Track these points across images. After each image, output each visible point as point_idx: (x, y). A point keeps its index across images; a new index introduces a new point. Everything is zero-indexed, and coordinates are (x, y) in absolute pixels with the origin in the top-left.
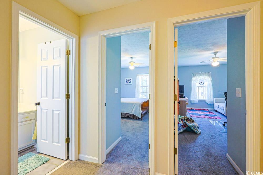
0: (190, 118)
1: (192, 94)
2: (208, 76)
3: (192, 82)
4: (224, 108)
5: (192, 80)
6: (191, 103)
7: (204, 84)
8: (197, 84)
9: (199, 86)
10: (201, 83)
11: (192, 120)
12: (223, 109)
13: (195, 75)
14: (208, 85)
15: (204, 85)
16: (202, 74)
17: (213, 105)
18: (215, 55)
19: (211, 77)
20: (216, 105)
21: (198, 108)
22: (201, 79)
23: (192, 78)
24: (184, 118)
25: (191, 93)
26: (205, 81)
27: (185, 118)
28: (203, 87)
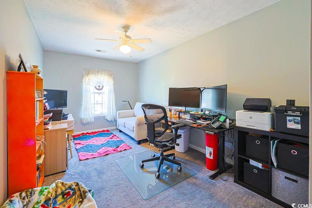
0: (74, 187)
1: (83, 107)
2: (108, 76)
3: (84, 84)
4: (134, 127)
5: (83, 80)
6: (82, 123)
7: (102, 88)
8: (92, 89)
9: (94, 93)
10: (98, 88)
11: (79, 190)
12: (132, 129)
13: (88, 73)
14: (108, 91)
15: (103, 90)
16: (100, 73)
17: (116, 121)
18: (126, 34)
19: (112, 79)
20: (120, 121)
21: (94, 131)
22: (99, 80)
23: (83, 78)
24: (56, 192)
25: (81, 105)
26: (104, 84)
27: (59, 191)
28: (101, 94)
